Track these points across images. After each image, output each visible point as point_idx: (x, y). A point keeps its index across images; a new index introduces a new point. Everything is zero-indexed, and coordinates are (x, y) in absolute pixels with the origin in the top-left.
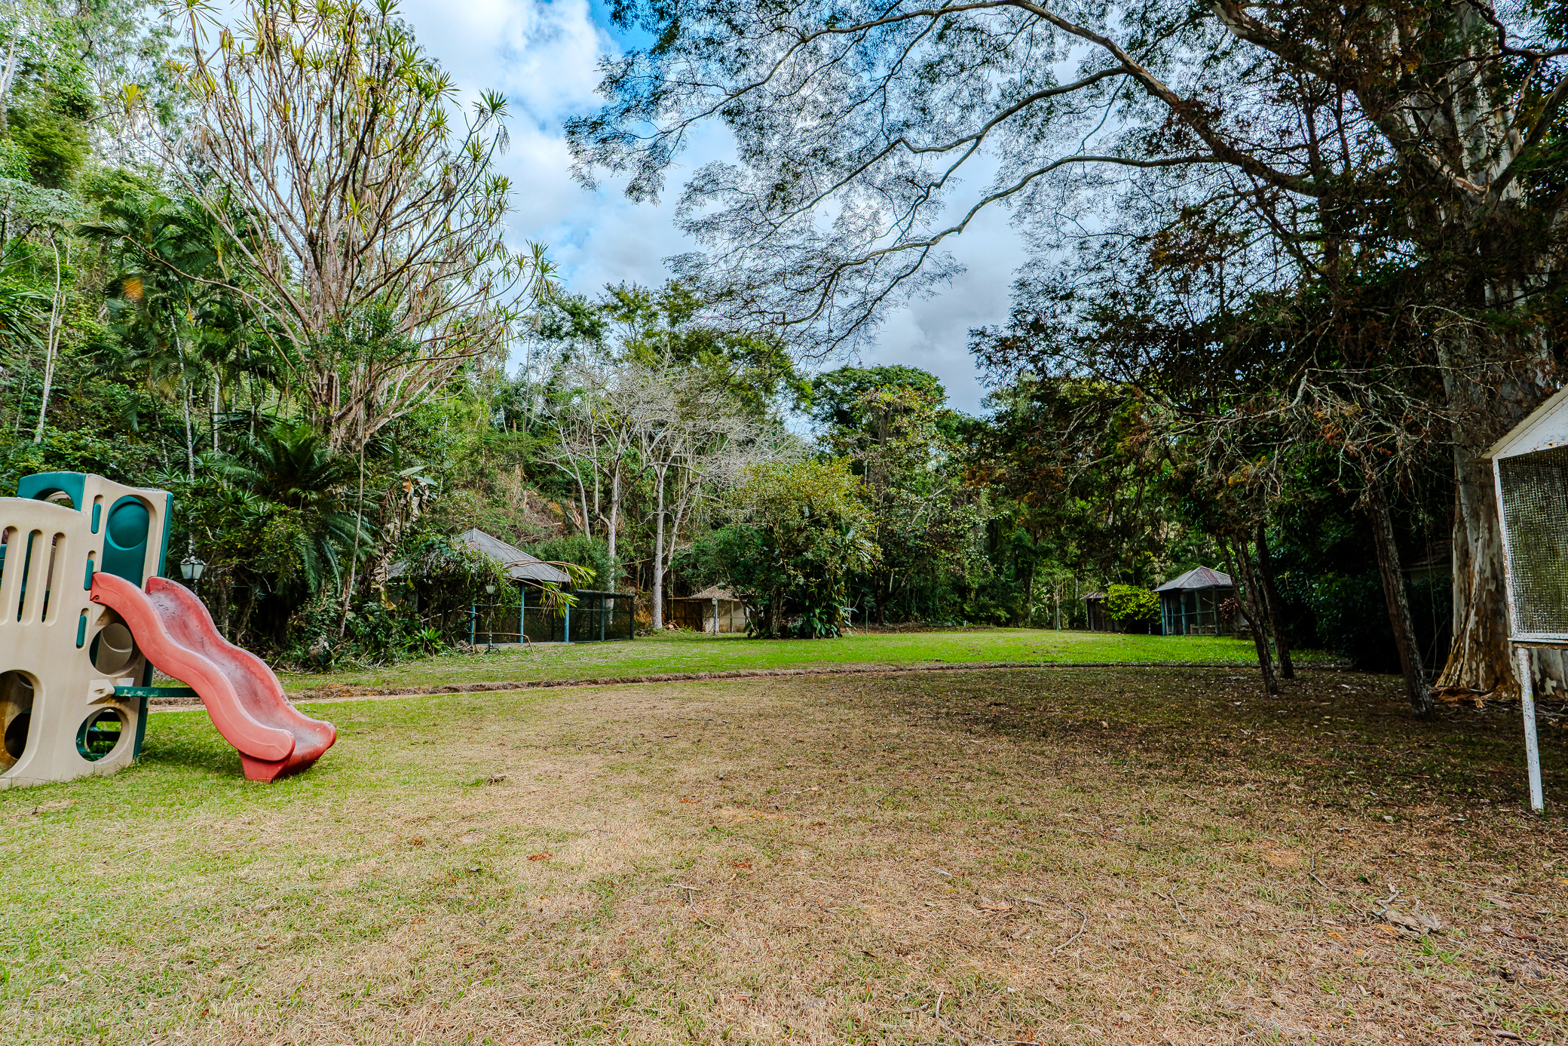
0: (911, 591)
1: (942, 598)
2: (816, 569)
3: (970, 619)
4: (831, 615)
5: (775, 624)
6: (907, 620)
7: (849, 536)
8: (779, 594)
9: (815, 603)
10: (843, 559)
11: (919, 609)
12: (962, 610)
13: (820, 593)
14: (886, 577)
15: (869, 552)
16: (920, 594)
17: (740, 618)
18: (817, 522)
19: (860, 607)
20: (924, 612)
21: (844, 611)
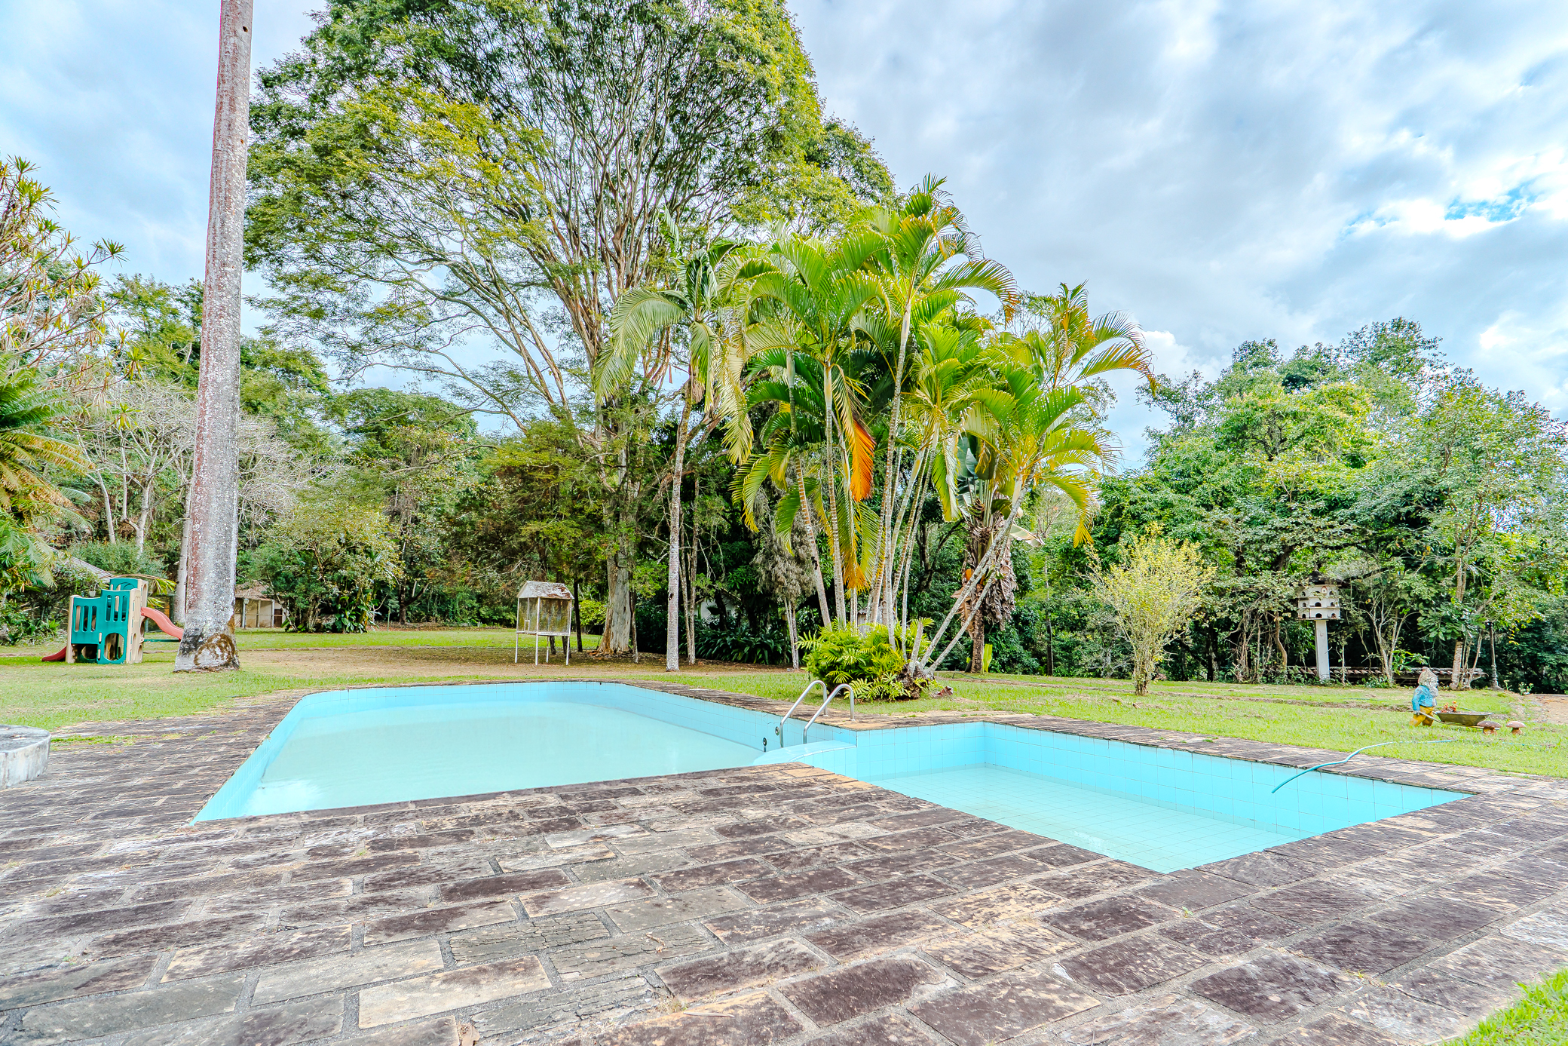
0: (434, 596)
1: (461, 603)
2: (348, 583)
3: (484, 621)
4: (359, 616)
5: (311, 623)
6: (428, 620)
7: (377, 560)
8: (316, 599)
9: (346, 606)
10: (371, 575)
11: (439, 611)
12: (479, 614)
13: (350, 600)
14: (410, 584)
15: (392, 572)
16: (442, 599)
17: (267, 614)
18: (352, 550)
19: (384, 610)
20: (444, 614)
21: (370, 614)
